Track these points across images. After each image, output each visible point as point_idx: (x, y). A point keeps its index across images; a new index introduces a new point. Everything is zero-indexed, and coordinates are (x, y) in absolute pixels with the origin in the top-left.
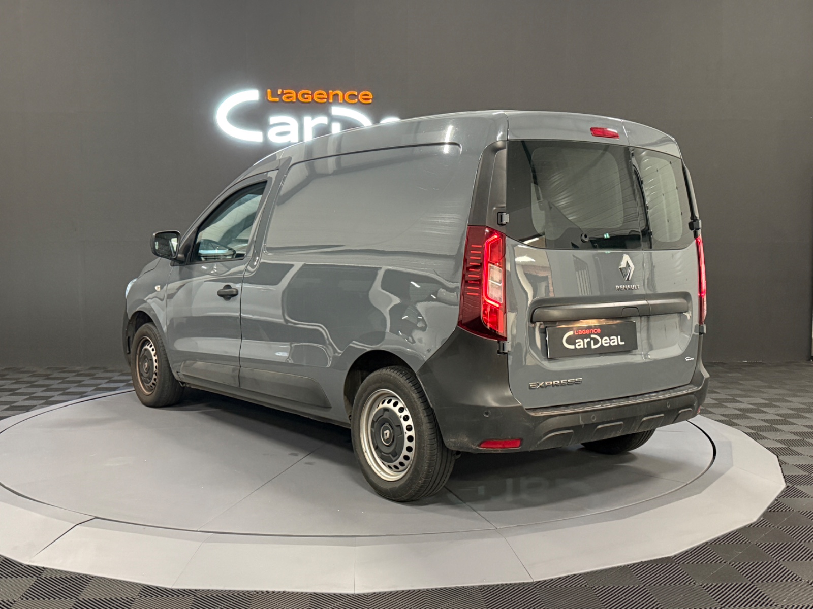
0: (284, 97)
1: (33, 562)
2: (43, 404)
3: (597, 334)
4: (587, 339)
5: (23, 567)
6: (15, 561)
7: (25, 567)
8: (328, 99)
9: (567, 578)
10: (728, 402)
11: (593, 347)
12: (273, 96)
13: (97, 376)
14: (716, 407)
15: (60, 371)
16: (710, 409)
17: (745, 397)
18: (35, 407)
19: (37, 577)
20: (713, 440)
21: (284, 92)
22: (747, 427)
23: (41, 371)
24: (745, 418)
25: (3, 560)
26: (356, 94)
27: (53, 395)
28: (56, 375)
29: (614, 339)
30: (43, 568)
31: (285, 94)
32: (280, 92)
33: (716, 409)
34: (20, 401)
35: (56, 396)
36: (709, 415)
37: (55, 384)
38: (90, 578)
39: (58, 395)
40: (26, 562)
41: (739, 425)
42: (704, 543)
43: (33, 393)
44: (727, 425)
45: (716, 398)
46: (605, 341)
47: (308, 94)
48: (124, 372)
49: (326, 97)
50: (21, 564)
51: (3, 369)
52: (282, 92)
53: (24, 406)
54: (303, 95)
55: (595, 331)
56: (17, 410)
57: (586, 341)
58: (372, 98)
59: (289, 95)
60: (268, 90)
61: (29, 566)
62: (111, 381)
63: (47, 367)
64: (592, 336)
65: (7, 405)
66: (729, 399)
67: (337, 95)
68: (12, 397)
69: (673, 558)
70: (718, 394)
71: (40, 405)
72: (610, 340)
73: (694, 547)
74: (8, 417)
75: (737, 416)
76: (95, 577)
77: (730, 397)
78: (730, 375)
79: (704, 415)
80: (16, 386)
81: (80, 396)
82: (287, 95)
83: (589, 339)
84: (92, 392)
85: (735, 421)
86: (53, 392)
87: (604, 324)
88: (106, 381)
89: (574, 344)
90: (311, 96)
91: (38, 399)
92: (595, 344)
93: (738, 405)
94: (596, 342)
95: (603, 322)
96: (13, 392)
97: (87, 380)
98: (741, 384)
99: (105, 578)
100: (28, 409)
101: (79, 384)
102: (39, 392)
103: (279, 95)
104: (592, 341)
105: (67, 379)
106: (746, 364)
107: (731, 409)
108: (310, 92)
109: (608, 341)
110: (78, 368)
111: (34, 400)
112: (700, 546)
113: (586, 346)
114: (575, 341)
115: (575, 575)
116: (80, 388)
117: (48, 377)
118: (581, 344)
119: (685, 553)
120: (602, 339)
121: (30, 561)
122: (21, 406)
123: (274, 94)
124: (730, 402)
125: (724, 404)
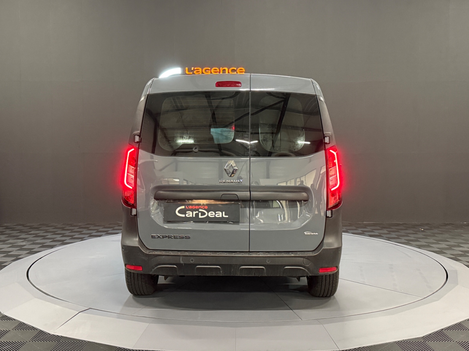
0: (195, 72)
1: (56, 333)
2: (60, 244)
3: (205, 209)
4: (195, 211)
5: (50, 336)
6: (45, 332)
7: (51, 336)
8: (220, 72)
9: (359, 349)
10: (455, 247)
11: (200, 217)
12: (189, 71)
13: (90, 228)
14: (448, 250)
15: (70, 226)
16: (444, 251)
17: (466, 244)
18: (56, 246)
19: (58, 341)
20: (446, 269)
21: (195, 69)
22: (467, 262)
23: (59, 226)
24: (465, 256)
25: (39, 331)
26: (235, 69)
27: (66, 239)
28: (67, 228)
29: (219, 213)
30: (61, 336)
31: (196, 70)
32: (193, 69)
33: (448, 251)
34: (48, 242)
35: (68, 240)
36: (444, 254)
37: (67, 233)
38: (87, 343)
39: (69, 239)
40: (52, 332)
41: (461, 260)
42: (441, 330)
43: (55, 238)
44: (454, 260)
45: (448, 244)
46: (211, 214)
47: (209, 70)
48: (105, 226)
49: (219, 71)
50: (49, 334)
51: (38, 224)
52: (194, 69)
53: (50, 245)
54: (206, 70)
55: (203, 207)
56: (46, 247)
57: (194, 213)
58: (244, 71)
59: (198, 71)
60: (186, 68)
61: (53, 335)
62: (98, 231)
63: (63, 223)
64: (200, 210)
65: (41, 244)
66: (455, 245)
67: (225, 70)
68: (43, 240)
69: (422, 338)
70: (449, 242)
71: (59, 245)
72: (216, 214)
73: (435, 332)
74: (41, 251)
75: (461, 255)
76: (90, 342)
77: (456, 244)
78: (456, 231)
79: (441, 254)
80: (45, 234)
81: (81, 240)
82: (197, 71)
83: (197, 212)
84: (88, 238)
85: (460, 258)
86: (66, 238)
87: (213, 203)
88: (96, 231)
89: (185, 214)
90: (210, 71)
91: (58, 241)
92: (201, 215)
93: (461, 249)
94: (203, 214)
95: (212, 202)
96: (44, 237)
97: (85, 231)
98: (463, 236)
99: (95, 343)
100: (52, 247)
101: (81, 233)
102: (58, 237)
103: (192, 70)
104: (200, 214)
105: (74, 230)
106: (466, 224)
107: (457, 251)
108: (210, 69)
109: (214, 214)
110: (80, 224)
111: (56, 242)
112: (438, 331)
113: (194, 216)
114: (186, 212)
115: (364, 347)
116: (81, 235)
117: (63, 229)
118: (190, 214)
119: (430, 335)
120: (208, 213)
121: (54, 332)
122: (48, 245)
123: (190, 70)
124: (456, 247)
125: (453, 248)
